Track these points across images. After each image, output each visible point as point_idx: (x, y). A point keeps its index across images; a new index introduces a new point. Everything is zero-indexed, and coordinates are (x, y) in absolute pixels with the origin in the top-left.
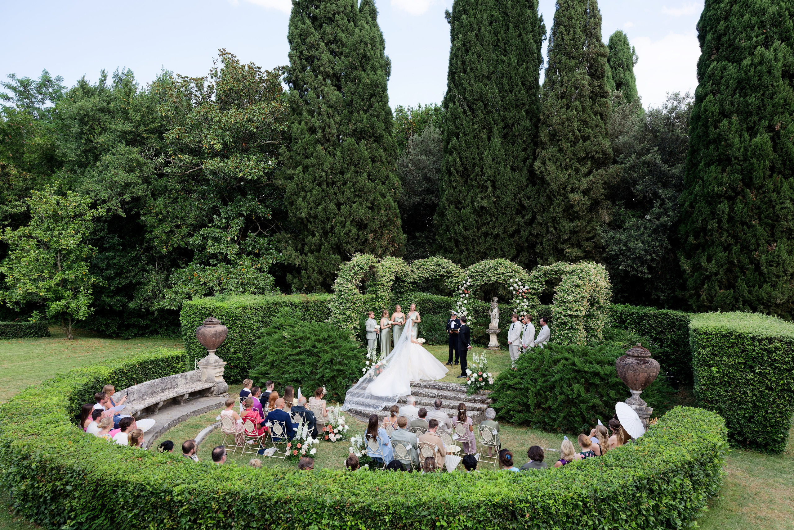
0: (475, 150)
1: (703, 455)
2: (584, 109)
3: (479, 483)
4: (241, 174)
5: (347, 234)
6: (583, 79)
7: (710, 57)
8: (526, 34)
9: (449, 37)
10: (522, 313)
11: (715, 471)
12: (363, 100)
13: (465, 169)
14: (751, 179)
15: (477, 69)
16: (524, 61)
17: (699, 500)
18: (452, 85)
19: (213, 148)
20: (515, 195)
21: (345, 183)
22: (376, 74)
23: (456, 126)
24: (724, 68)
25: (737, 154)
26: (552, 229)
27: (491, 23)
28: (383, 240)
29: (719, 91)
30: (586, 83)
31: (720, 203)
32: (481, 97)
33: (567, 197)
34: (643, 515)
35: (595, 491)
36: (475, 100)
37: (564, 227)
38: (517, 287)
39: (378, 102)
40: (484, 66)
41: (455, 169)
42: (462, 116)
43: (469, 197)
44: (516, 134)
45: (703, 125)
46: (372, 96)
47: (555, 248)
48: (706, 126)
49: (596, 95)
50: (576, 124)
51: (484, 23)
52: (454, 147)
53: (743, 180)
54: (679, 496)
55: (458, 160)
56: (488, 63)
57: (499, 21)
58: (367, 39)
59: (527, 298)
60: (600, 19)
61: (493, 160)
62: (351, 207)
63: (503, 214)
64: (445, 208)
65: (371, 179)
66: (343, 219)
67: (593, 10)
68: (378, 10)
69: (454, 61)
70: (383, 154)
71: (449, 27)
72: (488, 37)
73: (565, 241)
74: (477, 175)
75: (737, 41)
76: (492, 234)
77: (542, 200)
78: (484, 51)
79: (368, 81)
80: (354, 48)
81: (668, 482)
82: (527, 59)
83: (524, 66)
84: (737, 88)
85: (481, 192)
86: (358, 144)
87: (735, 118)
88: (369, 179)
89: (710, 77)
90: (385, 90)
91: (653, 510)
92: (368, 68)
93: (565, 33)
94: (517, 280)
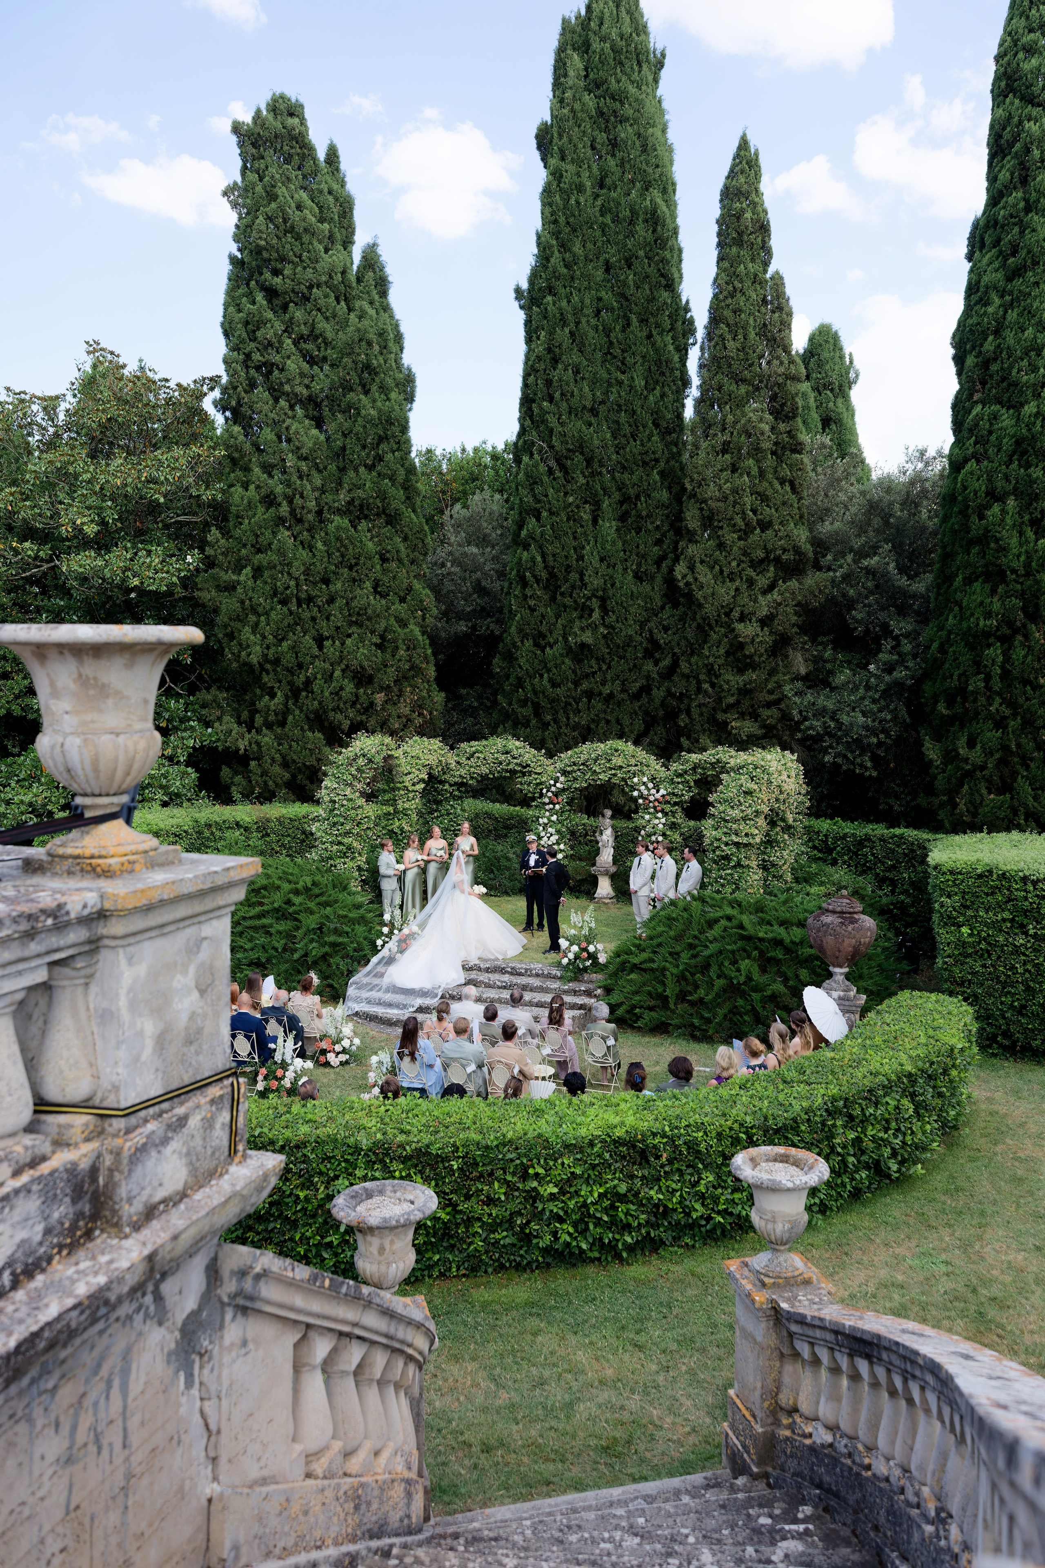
0: (569, 541)
1: (932, 1063)
2: (762, 474)
3: (592, 1112)
4: (136, 582)
5: (337, 694)
6: (761, 420)
7: (971, 395)
8: (661, 334)
9: (521, 333)
10: (653, 838)
11: (953, 1089)
12: (364, 447)
13: (552, 575)
14: (1037, 606)
15: (572, 395)
16: (657, 382)
17: (924, 1132)
18: (528, 422)
19: (81, 530)
20: (642, 625)
21: (331, 601)
22: (388, 399)
23: (534, 496)
24: (995, 417)
25: (1015, 564)
26: (706, 686)
27: (598, 313)
28: (402, 705)
29: (986, 456)
30: (766, 428)
31: (989, 646)
32: (581, 447)
33: (734, 630)
34: (839, 1154)
35: (766, 1118)
36: (569, 450)
37: (728, 682)
38: (646, 792)
39: (393, 452)
40: (586, 389)
41: (534, 576)
42: (545, 479)
43: (559, 626)
44: (644, 513)
45: (960, 512)
46: (381, 440)
47: (712, 720)
48: (964, 513)
49: (783, 448)
50: (748, 500)
51: (585, 311)
52: (531, 536)
53: (1024, 609)
54: (893, 1125)
55: (539, 559)
56: (594, 382)
57: (612, 310)
58: (373, 337)
59: (662, 811)
60: (790, 314)
61: (602, 560)
62: (343, 644)
63: (620, 658)
64: (514, 644)
65: (380, 593)
66: (327, 666)
67: (778, 297)
68: (390, 279)
69: (531, 379)
70: (402, 547)
71: (521, 316)
72: (593, 338)
73: (730, 707)
74: (573, 587)
75: (1015, 371)
76: (600, 694)
77: (690, 634)
78: (585, 363)
79: (373, 412)
80: (349, 350)
81: (876, 1104)
82: (662, 379)
83: (657, 392)
84: (1014, 452)
85: (581, 617)
86: (355, 527)
87: (1011, 502)
88: (376, 592)
89: (971, 430)
90: (405, 429)
91: (853, 1145)
92: (374, 388)
93: (728, 336)
94: (645, 779)
